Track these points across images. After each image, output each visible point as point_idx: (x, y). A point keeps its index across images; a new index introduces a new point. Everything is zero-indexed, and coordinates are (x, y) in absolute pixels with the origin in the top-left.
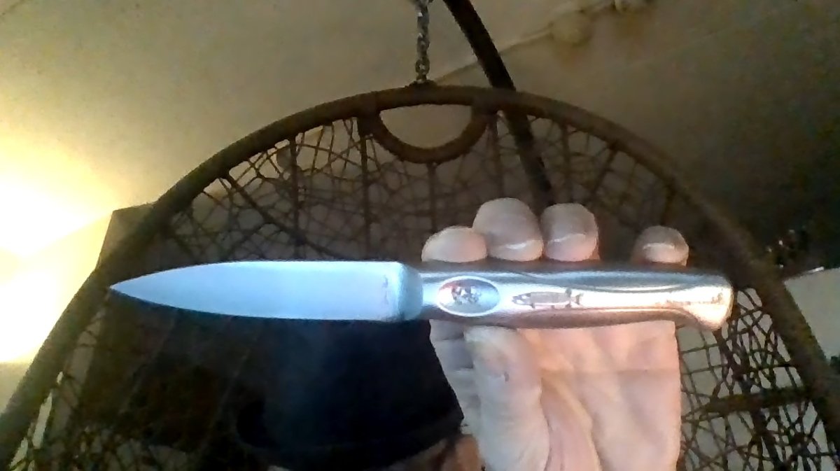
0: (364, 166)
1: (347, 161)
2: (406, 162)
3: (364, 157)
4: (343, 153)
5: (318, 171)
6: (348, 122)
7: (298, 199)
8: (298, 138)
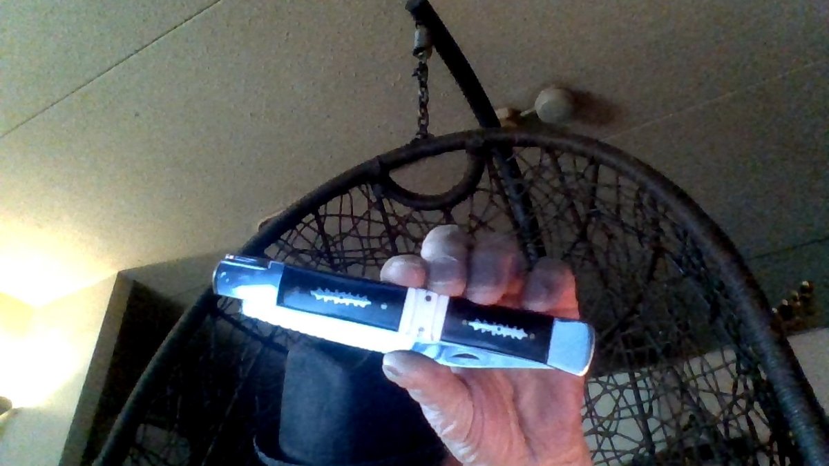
0: (386, 222)
1: (370, 220)
2: (423, 212)
3: (385, 216)
4: (364, 214)
5: (346, 235)
6: (364, 186)
7: (333, 262)
8: (321, 210)
